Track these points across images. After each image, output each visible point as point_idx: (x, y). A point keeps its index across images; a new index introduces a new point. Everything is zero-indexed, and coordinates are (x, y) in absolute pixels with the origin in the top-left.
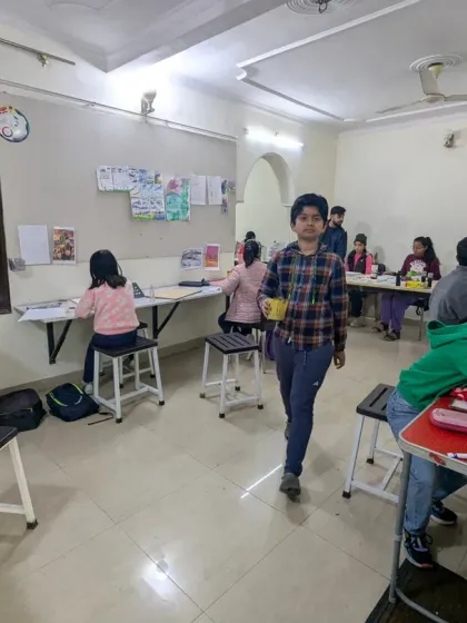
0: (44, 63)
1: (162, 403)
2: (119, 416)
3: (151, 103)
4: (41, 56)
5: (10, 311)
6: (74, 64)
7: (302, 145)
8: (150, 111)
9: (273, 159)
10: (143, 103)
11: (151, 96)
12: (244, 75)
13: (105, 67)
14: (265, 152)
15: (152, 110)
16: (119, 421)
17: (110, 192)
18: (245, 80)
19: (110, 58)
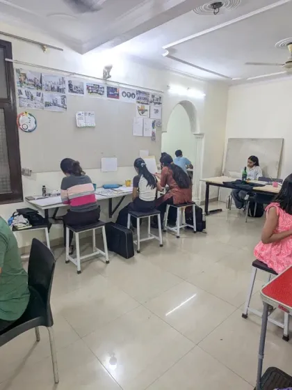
0: (44, 50)
1: (108, 262)
2: (79, 269)
3: (109, 72)
4: (43, 46)
5: (22, 200)
6: (62, 50)
7: (205, 95)
8: (108, 77)
9: (187, 105)
10: (104, 72)
11: (109, 68)
12: (167, 53)
13: (81, 51)
14: (180, 100)
15: (109, 77)
16: (79, 272)
17: (83, 127)
18: (168, 56)
19: (85, 46)
